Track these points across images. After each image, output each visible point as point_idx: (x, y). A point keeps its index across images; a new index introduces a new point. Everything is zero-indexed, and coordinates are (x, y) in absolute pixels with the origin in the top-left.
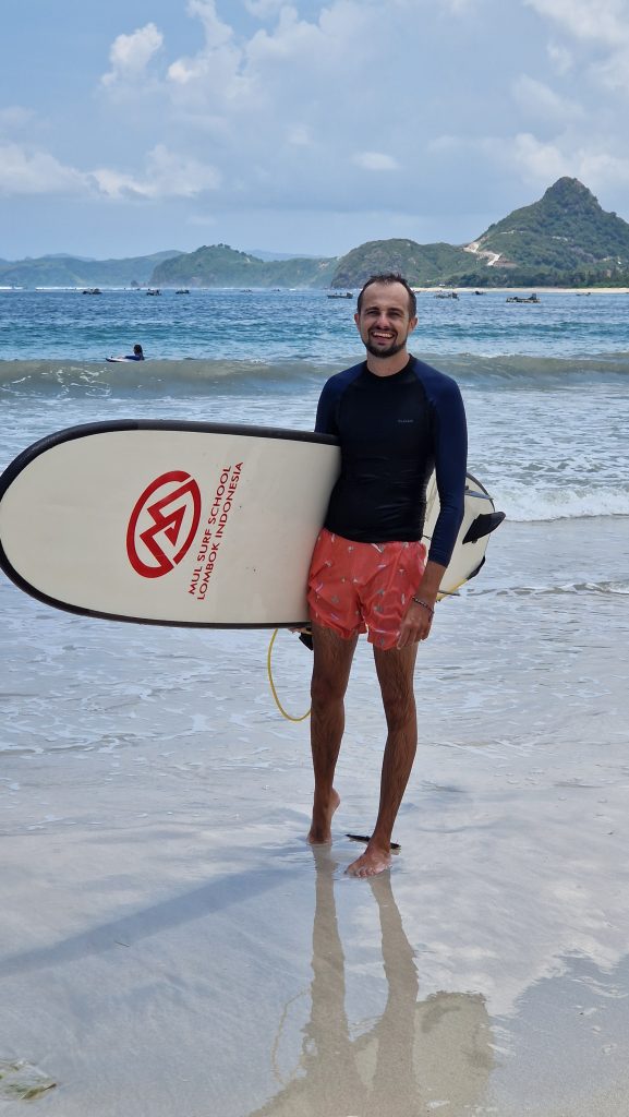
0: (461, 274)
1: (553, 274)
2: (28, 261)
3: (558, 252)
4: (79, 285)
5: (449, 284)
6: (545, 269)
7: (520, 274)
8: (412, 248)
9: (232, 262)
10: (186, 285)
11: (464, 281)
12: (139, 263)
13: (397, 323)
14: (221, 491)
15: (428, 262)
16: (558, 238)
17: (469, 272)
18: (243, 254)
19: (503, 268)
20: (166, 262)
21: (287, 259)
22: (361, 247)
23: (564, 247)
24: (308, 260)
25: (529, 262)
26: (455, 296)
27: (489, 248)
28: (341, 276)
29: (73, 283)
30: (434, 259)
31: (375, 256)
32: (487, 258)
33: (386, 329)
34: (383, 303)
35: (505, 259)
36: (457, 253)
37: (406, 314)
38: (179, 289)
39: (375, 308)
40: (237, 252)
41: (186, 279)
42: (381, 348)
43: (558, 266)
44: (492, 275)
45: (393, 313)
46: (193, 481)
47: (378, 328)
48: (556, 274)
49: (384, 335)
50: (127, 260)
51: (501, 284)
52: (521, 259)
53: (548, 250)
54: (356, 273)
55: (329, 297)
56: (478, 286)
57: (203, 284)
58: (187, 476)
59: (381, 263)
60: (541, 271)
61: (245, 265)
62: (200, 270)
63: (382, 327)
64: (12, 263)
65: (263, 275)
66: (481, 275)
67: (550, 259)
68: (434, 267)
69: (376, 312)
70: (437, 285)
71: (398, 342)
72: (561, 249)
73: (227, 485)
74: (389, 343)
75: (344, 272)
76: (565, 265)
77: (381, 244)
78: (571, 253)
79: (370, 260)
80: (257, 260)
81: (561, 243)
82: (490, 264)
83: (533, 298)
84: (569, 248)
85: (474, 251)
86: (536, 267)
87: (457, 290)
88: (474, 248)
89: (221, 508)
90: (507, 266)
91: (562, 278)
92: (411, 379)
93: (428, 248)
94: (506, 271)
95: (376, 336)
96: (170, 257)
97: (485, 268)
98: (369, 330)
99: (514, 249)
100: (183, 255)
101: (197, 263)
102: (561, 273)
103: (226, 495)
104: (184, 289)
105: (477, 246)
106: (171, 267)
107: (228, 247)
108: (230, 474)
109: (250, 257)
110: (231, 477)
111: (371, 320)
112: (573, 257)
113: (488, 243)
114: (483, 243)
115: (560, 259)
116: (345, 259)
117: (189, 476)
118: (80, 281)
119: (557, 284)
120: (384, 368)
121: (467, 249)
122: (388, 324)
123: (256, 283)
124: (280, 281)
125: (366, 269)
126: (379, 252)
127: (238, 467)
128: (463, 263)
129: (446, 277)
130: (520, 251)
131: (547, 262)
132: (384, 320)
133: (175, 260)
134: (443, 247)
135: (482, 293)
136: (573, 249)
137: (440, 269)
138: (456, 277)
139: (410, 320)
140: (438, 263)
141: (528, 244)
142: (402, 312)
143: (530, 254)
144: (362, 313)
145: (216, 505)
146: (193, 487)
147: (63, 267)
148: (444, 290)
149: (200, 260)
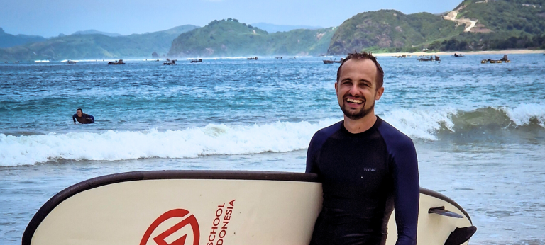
0: (441, 40)
1: (524, 36)
2: (61, 37)
3: (528, 19)
4: (107, 57)
5: (431, 48)
6: (516, 33)
7: (495, 38)
8: (398, 18)
9: (240, 34)
10: (200, 56)
11: (444, 46)
12: (159, 36)
13: (366, 92)
14: (216, 222)
15: (412, 30)
16: (528, 5)
17: (448, 38)
18: (250, 26)
19: (480, 33)
20: (183, 35)
21: (287, 30)
22: (354, 18)
23: (533, 14)
24: (307, 31)
25: (503, 27)
26: (437, 59)
27: (466, 16)
28: (336, 44)
29: (101, 56)
30: (419, 27)
31: (366, 25)
32: (464, 25)
33: (357, 97)
34: (356, 76)
35: (480, 25)
36: (438, 21)
37: (374, 85)
38: (194, 59)
39: (349, 79)
40: (244, 24)
41: (200, 49)
42: (352, 111)
43: (528, 30)
44: (470, 40)
45: (363, 83)
46: (192, 216)
47: (351, 95)
48: (526, 37)
49: (355, 101)
50: (148, 35)
51: (476, 48)
52: (495, 25)
53: (519, 16)
54: (350, 41)
55: (325, 62)
56: (457, 50)
57: (216, 53)
58: (186, 212)
59: (371, 31)
60: (513, 35)
61: (252, 37)
62: (212, 41)
63: (354, 95)
64: (47, 40)
65: (268, 44)
66: (460, 40)
67: (521, 24)
68: (419, 34)
69: (349, 82)
70: (420, 49)
71: (367, 106)
72: (530, 15)
73: (222, 218)
74: (359, 108)
75: (338, 40)
76: (534, 29)
77: (370, 15)
78: (539, 18)
79: (362, 29)
80: (262, 31)
81: (530, 10)
82: (467, 30)
83: (505, 59)
84: (537, 15)
85: (453, 19)
86: (508, 31)
87: (439, 54)
88: (453, 17)
89: (217, 235)
90: (483, 31)
91: (531, 41)
92: (376, 136)
93: (412, 17)
94: (482, 36)
95: (349, 102)
96: (185, 31)
97: (463, 34)
98: (344, 97)
99: (488, 17)
100: (197, 29)
101: (209, 36)
102: (531, 36)
103: (222, 224)
104: (198, 58)
105: (455, 14)
106: (187, 40)
107: (236, 21)
108: (224, 209)
109: (256, 29)
110: (225, 213)
111: (345, 89)
112: (541, 22)
113: (466, 12)
114: (461, 12)
115: (529, 24)
116: (339, 29)
117: (189, 212)
118: (108, 54)
119: (527, 46)
120: (355, 127)
121: (447, 17)
122: (359, 92)
123: (263, 53)
124: (284, 50)
125: (358, 38)
126: (370, 22)
127: (231, 203)
128: (444, 30)
129: (429, 43)
130: (494, 18)
131: (518, 27)
132: (355, 89)
133: (191, 34)
134: (426, 16)
135: (461, 56)
136: (541, 15)
137: (424, 35)
138: (438, 43)
139: (377, 90)
140: (422, 30)
141: (501, 11)
142: (370, 84)
143: (503, 21)
144: (340, 82)
145: (213, 233)
146: (193, 221)
147: (93, 42)
148: (427, 54)
149: (212, 33)
